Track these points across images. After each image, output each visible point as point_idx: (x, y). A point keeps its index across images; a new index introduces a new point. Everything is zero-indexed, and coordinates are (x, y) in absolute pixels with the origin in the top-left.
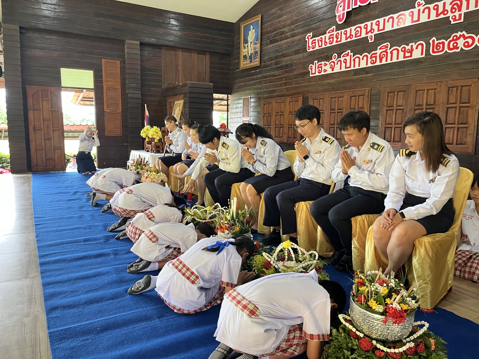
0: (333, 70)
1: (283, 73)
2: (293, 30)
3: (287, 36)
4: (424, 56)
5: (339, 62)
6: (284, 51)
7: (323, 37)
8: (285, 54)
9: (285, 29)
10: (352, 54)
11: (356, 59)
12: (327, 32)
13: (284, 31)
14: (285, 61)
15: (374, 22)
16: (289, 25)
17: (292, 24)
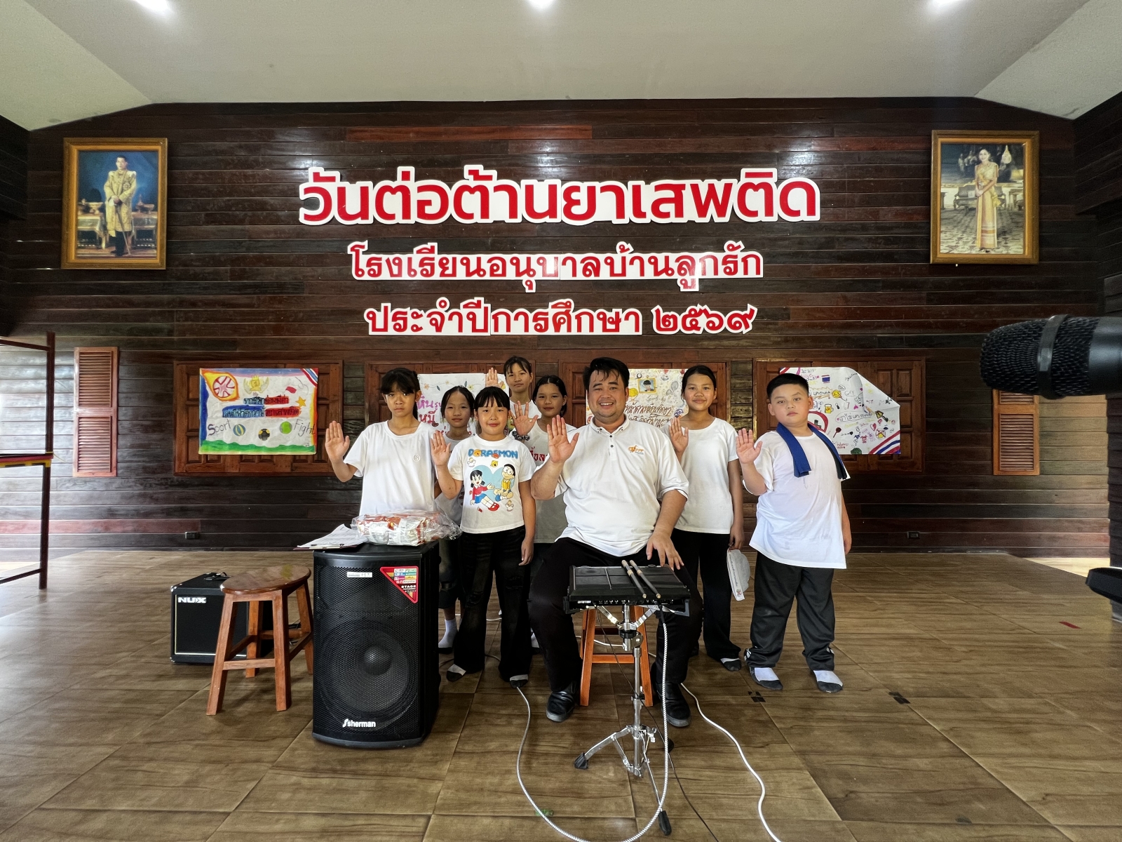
0: (439, 329)
4: (641, 333)
5: (456, 318)
7: (404, 258)
10: (489, 306)
11: (500, 317)
12: (415, 249)
15: (535, 257)
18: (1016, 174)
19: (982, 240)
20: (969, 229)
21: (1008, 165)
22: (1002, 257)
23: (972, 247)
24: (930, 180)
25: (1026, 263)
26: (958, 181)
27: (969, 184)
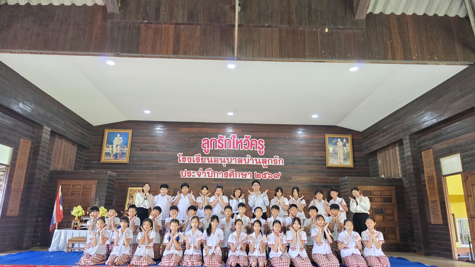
0: (199, 176)
3: (160, 150)
4: (252, 178)
5: (204, 173)
6: (155, 158)
7: (192, 157)
8: (157, 160)
9: (157, 145)
10: (213, 170)
12: (195, 155)
14: (157, 164)
15: (226, 158)
16: (161, 144)
17: (164, 144)
18: (347, 145)
19: (340, 161)
20: (336, 158)
21: (345, 143)
22: (345, 165)
23: (337, 163)
24: (325, 146)
25: (351, 167)
26: (333, 146)
27: (336, 147)
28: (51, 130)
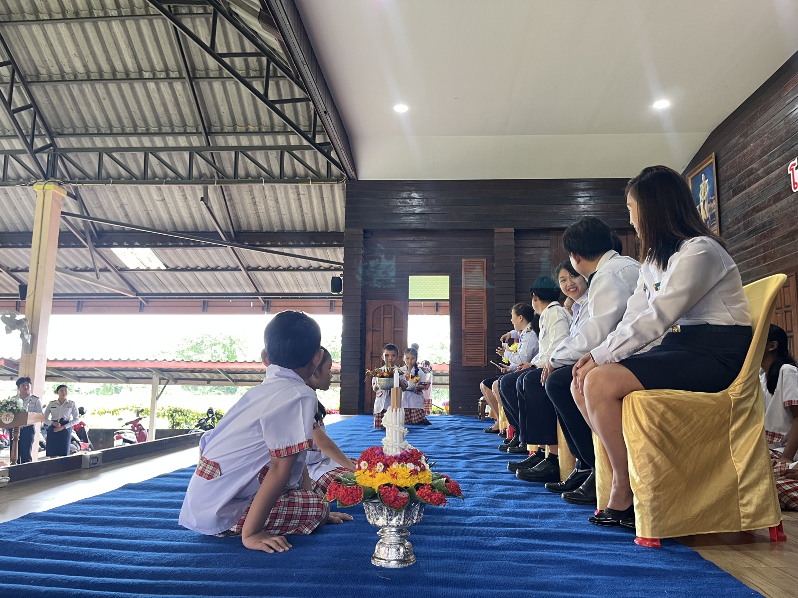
1: (759, 240)
2: (767, 162)
3: (759, 175)
6: (756, 202)
8: (758, 206)
9: (754, 165)
13: (752, 169)
14: (761, 218)
16: (760, 157)
17: (764, 153)
28: (515, 229)
